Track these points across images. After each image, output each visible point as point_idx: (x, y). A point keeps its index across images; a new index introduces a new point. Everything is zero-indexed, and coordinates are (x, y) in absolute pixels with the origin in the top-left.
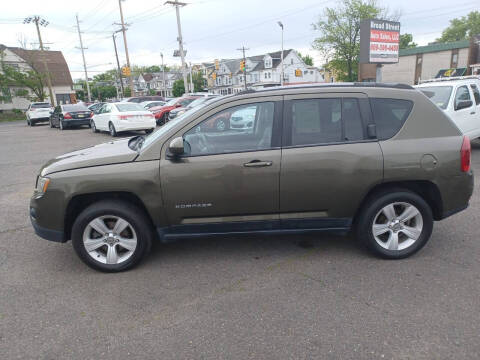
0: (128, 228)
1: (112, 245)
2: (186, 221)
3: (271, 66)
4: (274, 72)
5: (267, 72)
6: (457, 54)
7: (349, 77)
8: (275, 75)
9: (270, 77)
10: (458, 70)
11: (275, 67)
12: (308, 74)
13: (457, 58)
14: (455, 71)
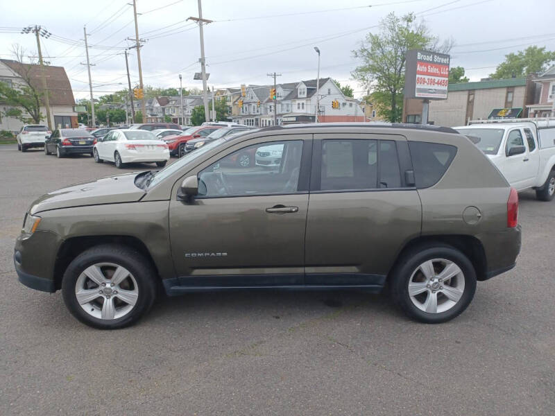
0: (128, 279)
1: (109, 297)
2: (197, 272)
3: (305, 95)
4: (309, 103)
5: (301, 102)
6: (513, 92)
7: (393, 112)
8: (309, 106)
9: (303, 108)
10: (513, 110)
11: (310, 97)
12: (347, 106)
13: (513, 97)
14: (510, 111)
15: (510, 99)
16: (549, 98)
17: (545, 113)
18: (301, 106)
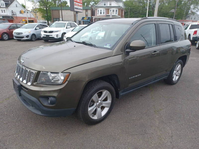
2: (130, 85)
3: (5, 6)
4: (7, 10)
5: (3, 9)
6: (87, 11)
7: (47, 16)
8: (8, 12)
9: (5, 12)
10: (88, 18)
11: (8, 7)
12: (26, 13)
13: (88, 13)
14: (87, 18)
15: (87, 14)
16: (97, 14)
17: (97, 19)
18: (3, 11)
